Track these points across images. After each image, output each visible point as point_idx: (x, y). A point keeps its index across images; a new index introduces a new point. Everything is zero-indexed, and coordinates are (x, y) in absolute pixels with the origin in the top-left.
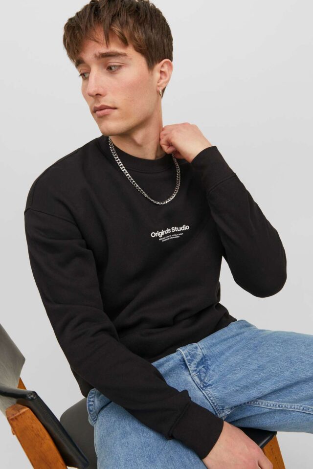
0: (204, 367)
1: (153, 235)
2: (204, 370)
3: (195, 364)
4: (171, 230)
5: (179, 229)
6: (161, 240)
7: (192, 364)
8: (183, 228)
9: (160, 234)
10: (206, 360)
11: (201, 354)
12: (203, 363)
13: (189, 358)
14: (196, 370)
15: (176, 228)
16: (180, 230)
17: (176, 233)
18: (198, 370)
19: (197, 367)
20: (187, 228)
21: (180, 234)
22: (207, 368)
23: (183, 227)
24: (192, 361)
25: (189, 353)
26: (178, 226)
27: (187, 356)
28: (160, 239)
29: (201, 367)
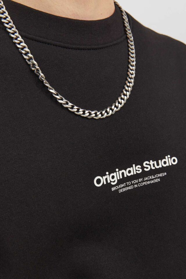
1: (99, 181)
4: (143, 168)
5: (158, 165)
6: (117, 191)
8: (165, 163)
15: (151, 163)
16: (160, 166)
17: (152, 172)
20: (174, 161)
21: (161, 175)
23: (166, 160)
26: (157, 159)
28: (113, 189)
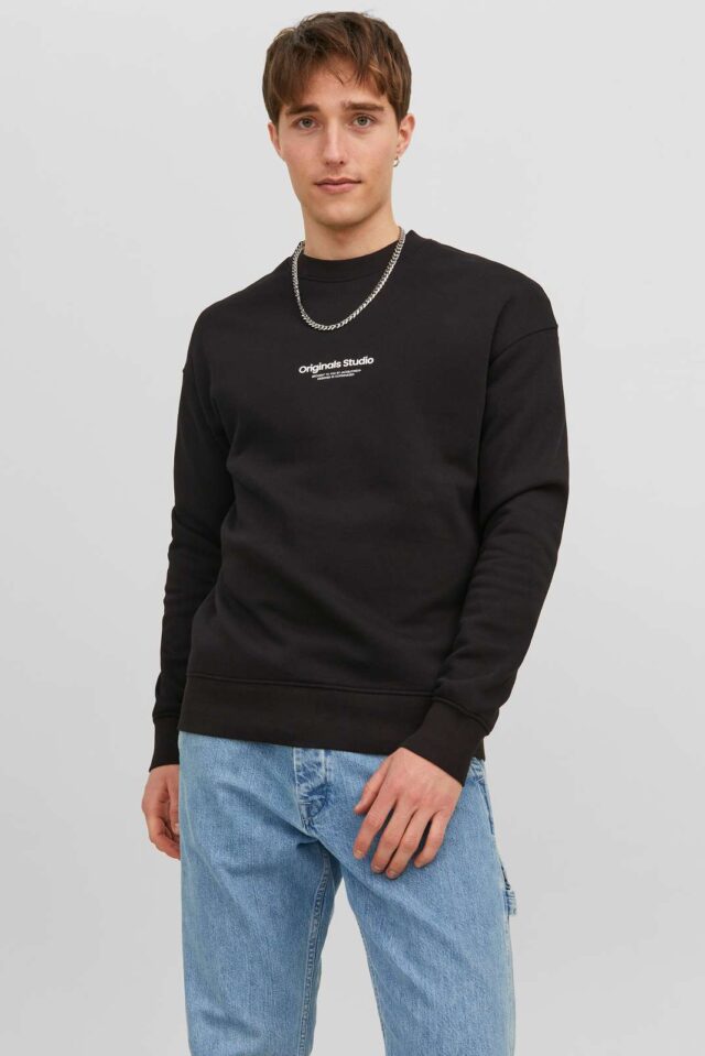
0: (321, 799)
2: (319, 803)
3: (307, 788)
4: (342, 364)
6: (316, 378)
7: (303, 785)
8: (362, 362)
9: (315, 369)
10: (327, 790)
11: (322, 778)
12: (322, 793)
13: (301, 774)
14: (306, 798)
15: (351, 361)
16: (357, 364)
17: (349, 368)
18: (310, 798)
19: (311, 794)
20: (370, 361)
21: (355, 371)
22: (325, 802)
23: (364, 360)
24: (305, 781)
25: (304, 769)
27: (299, 771)
28: (313, 377)
29: (316, 797)
